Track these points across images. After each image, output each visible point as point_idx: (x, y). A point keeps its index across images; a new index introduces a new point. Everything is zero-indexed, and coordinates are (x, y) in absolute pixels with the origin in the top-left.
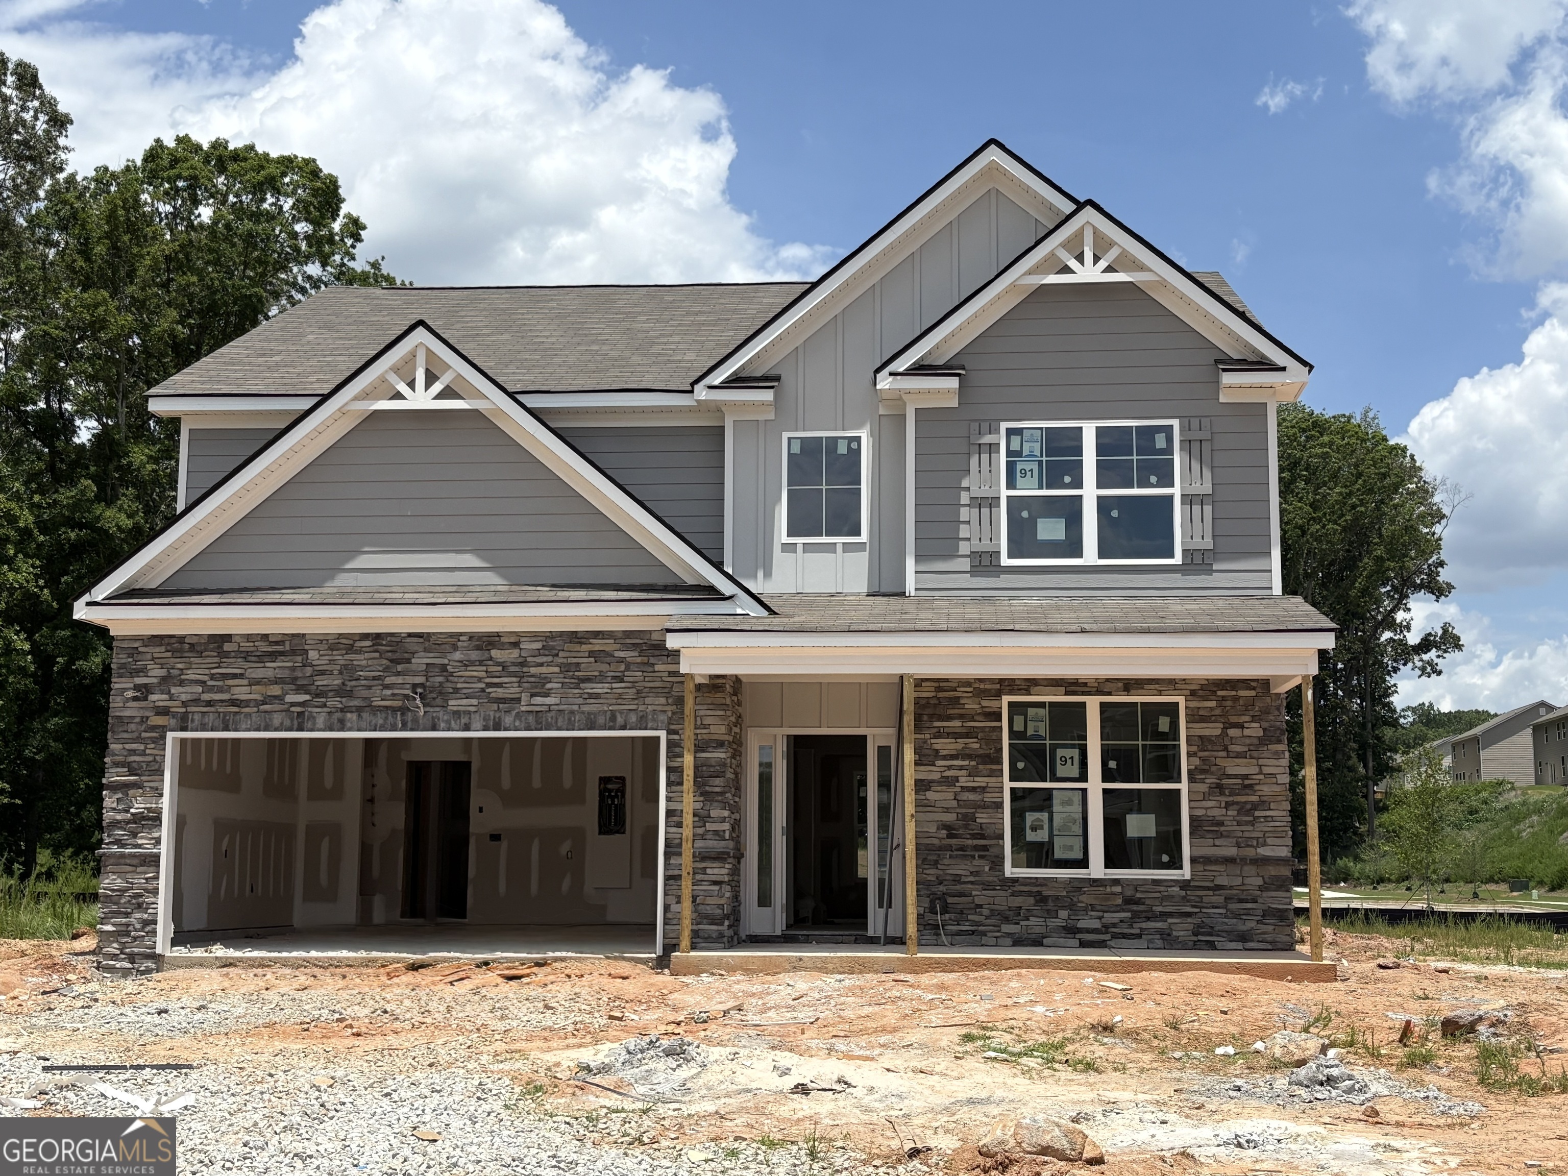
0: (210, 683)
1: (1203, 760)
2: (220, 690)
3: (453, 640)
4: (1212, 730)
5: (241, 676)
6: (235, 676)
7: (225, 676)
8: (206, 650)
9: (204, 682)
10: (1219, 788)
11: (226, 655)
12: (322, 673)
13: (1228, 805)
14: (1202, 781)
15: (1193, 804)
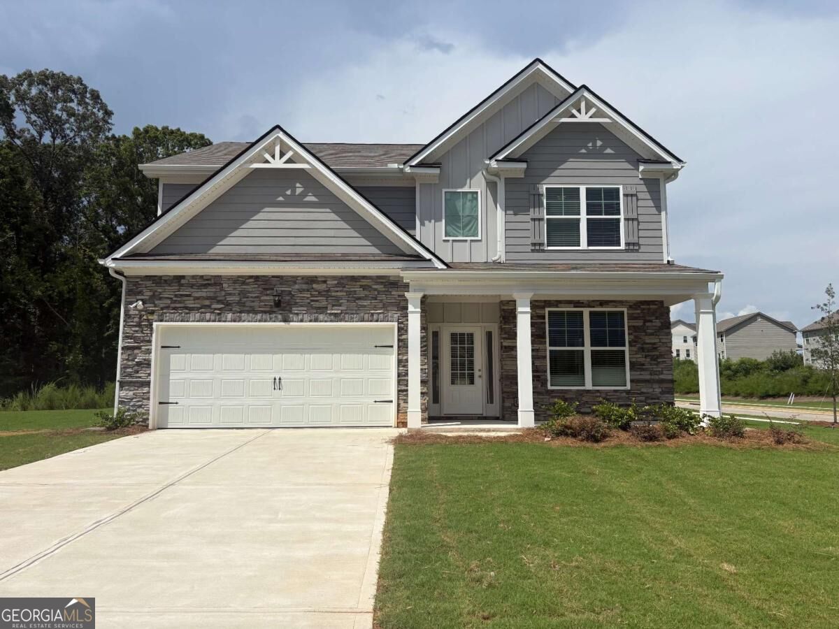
0: (174, 299)
1: (636, 337)
2: (180, 302)
3: (294, 279)
4: (639, 323)
5: (189, 296)
6: (187, 296)
7: (182, 295)
8: (172, 283)
9: (171, 298)
10: (642, 349)
11: (182, 285)
12: (230, 294)
13: (646, 357)
14: (635, 346)
15: (631, 356)
